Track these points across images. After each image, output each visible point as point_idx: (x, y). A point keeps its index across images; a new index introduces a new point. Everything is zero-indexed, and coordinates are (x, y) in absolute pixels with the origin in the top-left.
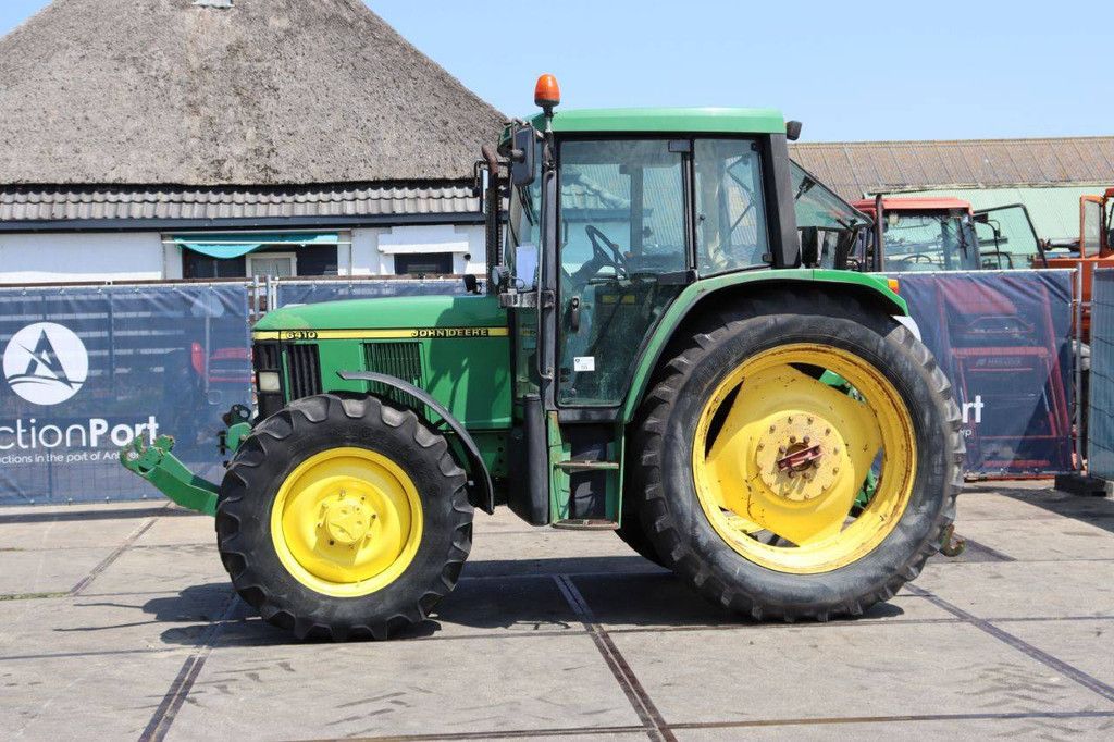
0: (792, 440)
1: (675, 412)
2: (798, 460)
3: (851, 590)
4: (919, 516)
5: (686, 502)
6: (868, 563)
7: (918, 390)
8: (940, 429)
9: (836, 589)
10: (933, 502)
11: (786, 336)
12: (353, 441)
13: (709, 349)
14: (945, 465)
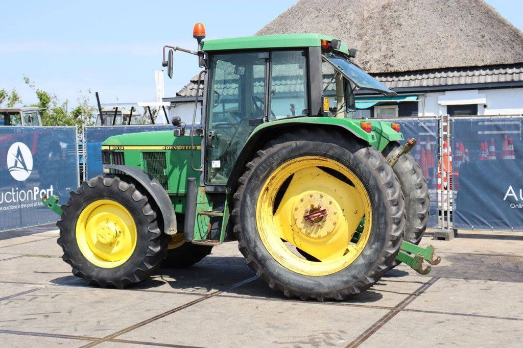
0: (312, 206)
1: (246, 189)
2: (315, 216)
3: (334, 287)
4: (372, 250)
5: (252, 235)
6: (344, 273)
7: (372, 182)
8: (384, 204)
9: (326, 285)
10: (379, 243)
11: (302, 152)
12: (107, 197)
13: (264, 158)
14: (386, 223)
